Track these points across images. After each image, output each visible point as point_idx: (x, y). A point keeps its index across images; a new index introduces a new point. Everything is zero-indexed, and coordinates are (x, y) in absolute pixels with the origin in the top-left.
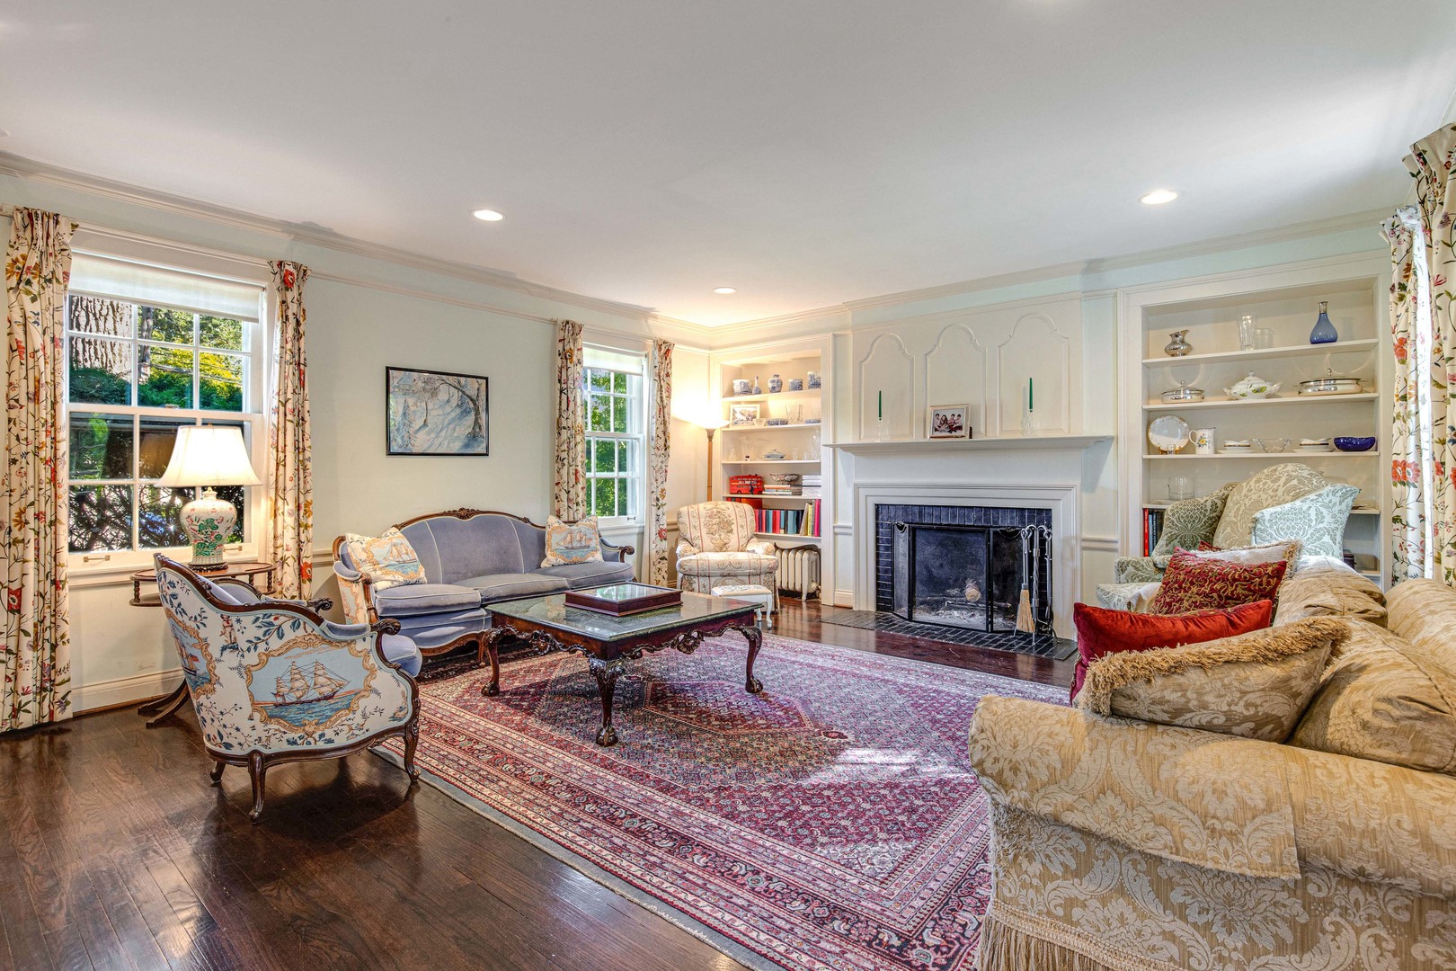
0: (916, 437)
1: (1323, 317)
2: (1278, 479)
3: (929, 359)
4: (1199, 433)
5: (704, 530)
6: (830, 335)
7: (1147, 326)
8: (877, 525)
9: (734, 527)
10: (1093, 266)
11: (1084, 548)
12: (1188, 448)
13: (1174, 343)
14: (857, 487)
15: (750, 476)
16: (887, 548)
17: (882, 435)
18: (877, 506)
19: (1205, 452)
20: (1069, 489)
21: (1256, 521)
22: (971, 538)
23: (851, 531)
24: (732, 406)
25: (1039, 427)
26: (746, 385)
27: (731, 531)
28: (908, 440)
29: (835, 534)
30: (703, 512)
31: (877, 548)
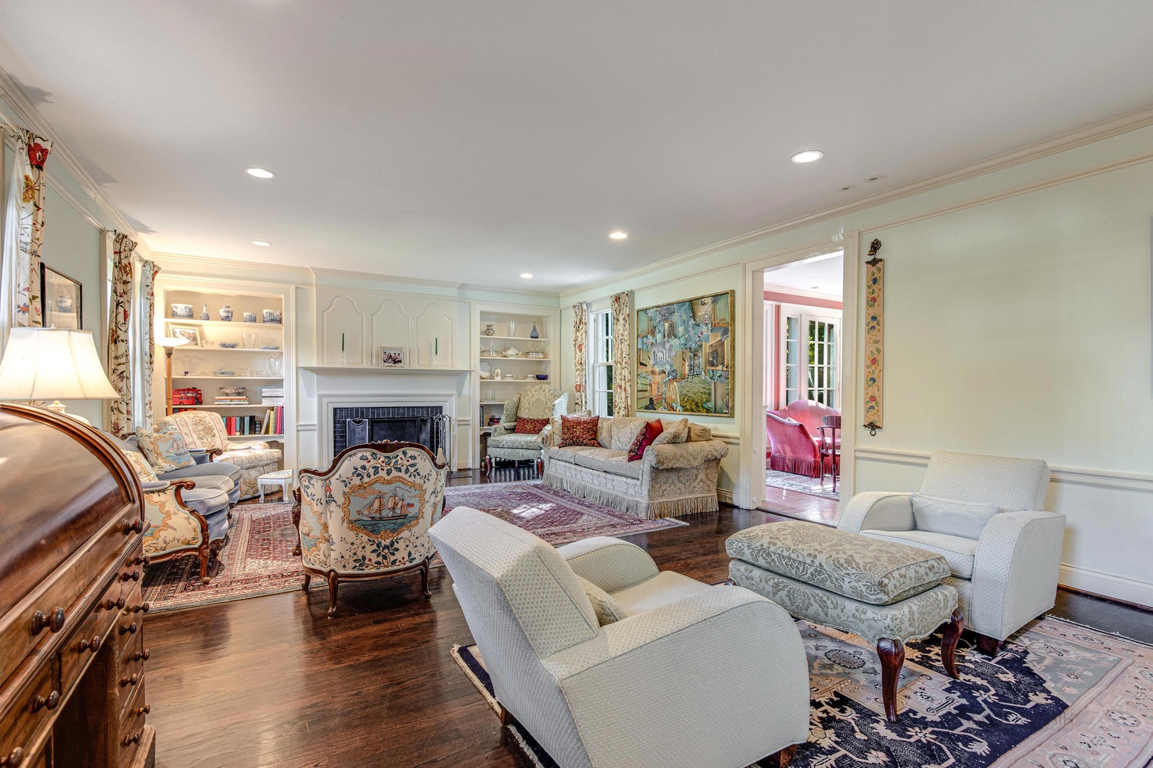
0: (365, 365)
1: (534, 329)
2: (544, 391)
3: (374, 318)
4: (497, 371)
5: (195, 437)
6: (293, 287)
7: (482, 319)
8: (335, 422)
9: (215, 431)
10: (463, 286)
11: (458, 425)
12: (491, 377)
13: (488, 329)
14: (321, 397)
15: (189, 390)
16: (342, 437)
17: (340, 362)
18: (335, 409)
19: (498, 379)
20: (452, 396)
21: (554, 405)
22: (408, 424)
23: (316, 428)
24: (171, 327)
25: (437, 364)
26: (190, 310)
27: (214, 436)
28: (360, 367)
29: (298, 431)
30: (189, 421)
31: (335, 437)
